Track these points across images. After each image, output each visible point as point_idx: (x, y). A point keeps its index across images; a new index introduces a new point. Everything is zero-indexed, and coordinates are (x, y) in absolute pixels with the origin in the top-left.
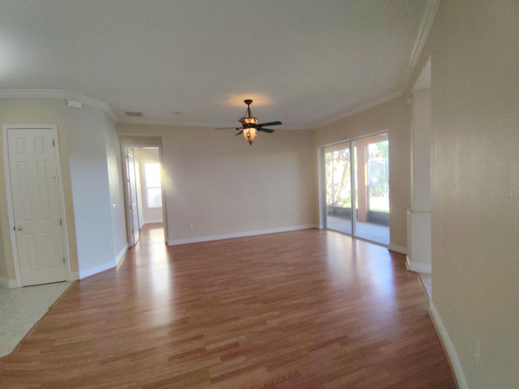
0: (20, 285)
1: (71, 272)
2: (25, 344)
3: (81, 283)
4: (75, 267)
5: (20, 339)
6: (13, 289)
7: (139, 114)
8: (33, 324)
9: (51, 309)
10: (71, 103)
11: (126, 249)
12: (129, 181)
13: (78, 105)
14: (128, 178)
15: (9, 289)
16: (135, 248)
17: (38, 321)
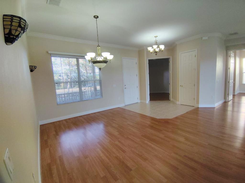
0: (180, 104)
1: (196, 104)
2: (176, 118)
3: (199, 109)
4: (198, 102)
5: (176, 116)
6: (178, 104)
7: (236, 34)
8: (180, 114)
9: (187, 112)
10: (204, 38)
11: (223, 102)
12: (229, 69)
13: (207, 38)
14: (229, 67)
15: (176, 104)
16: (228, 103)
17: (183, 114)
